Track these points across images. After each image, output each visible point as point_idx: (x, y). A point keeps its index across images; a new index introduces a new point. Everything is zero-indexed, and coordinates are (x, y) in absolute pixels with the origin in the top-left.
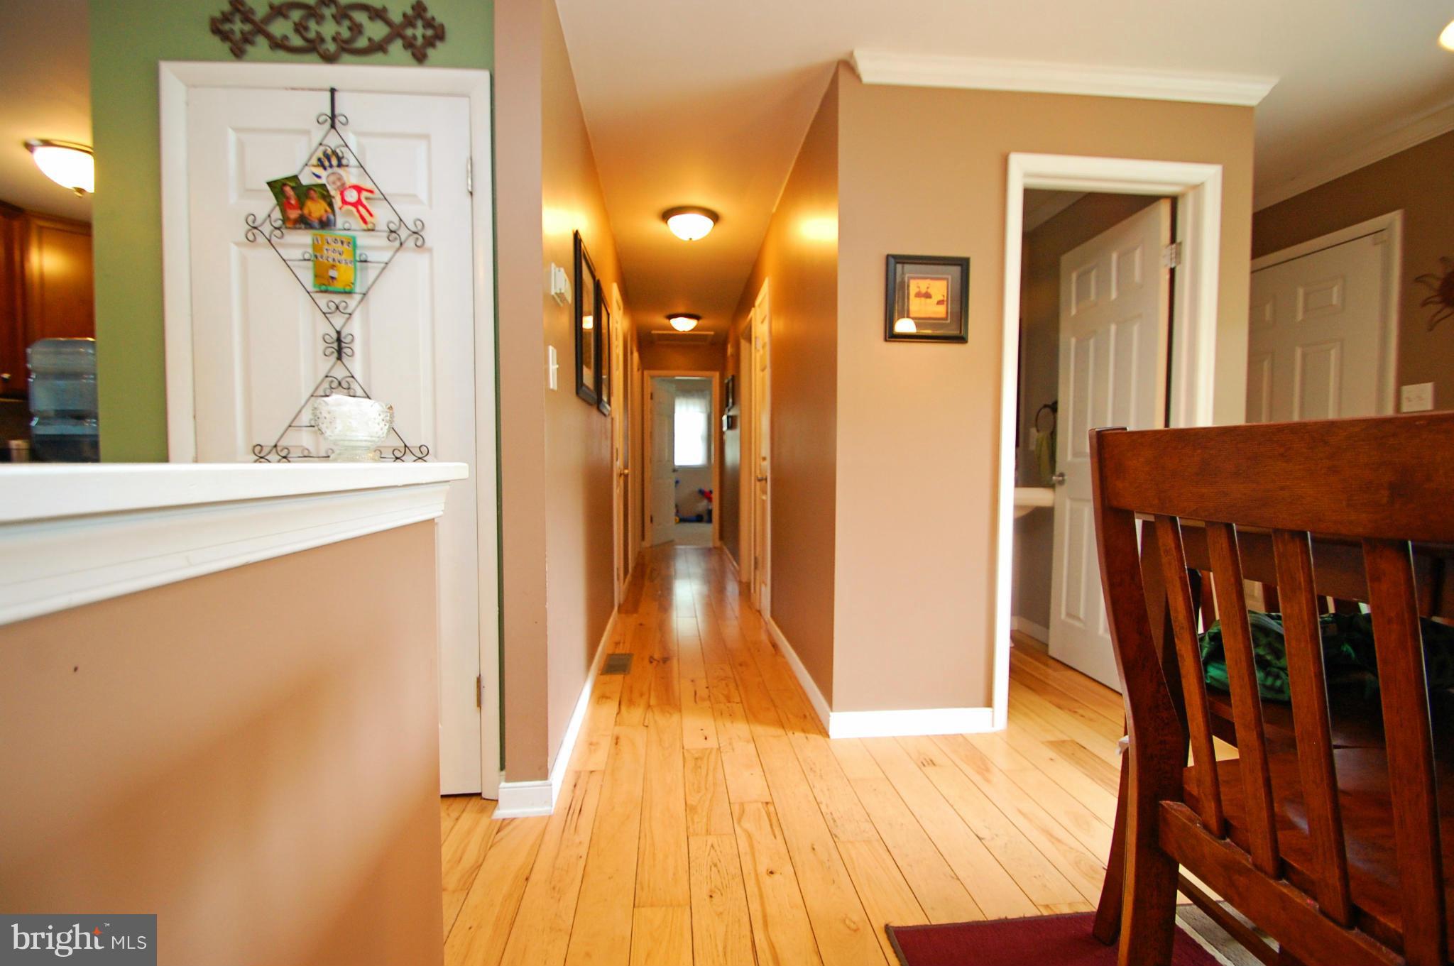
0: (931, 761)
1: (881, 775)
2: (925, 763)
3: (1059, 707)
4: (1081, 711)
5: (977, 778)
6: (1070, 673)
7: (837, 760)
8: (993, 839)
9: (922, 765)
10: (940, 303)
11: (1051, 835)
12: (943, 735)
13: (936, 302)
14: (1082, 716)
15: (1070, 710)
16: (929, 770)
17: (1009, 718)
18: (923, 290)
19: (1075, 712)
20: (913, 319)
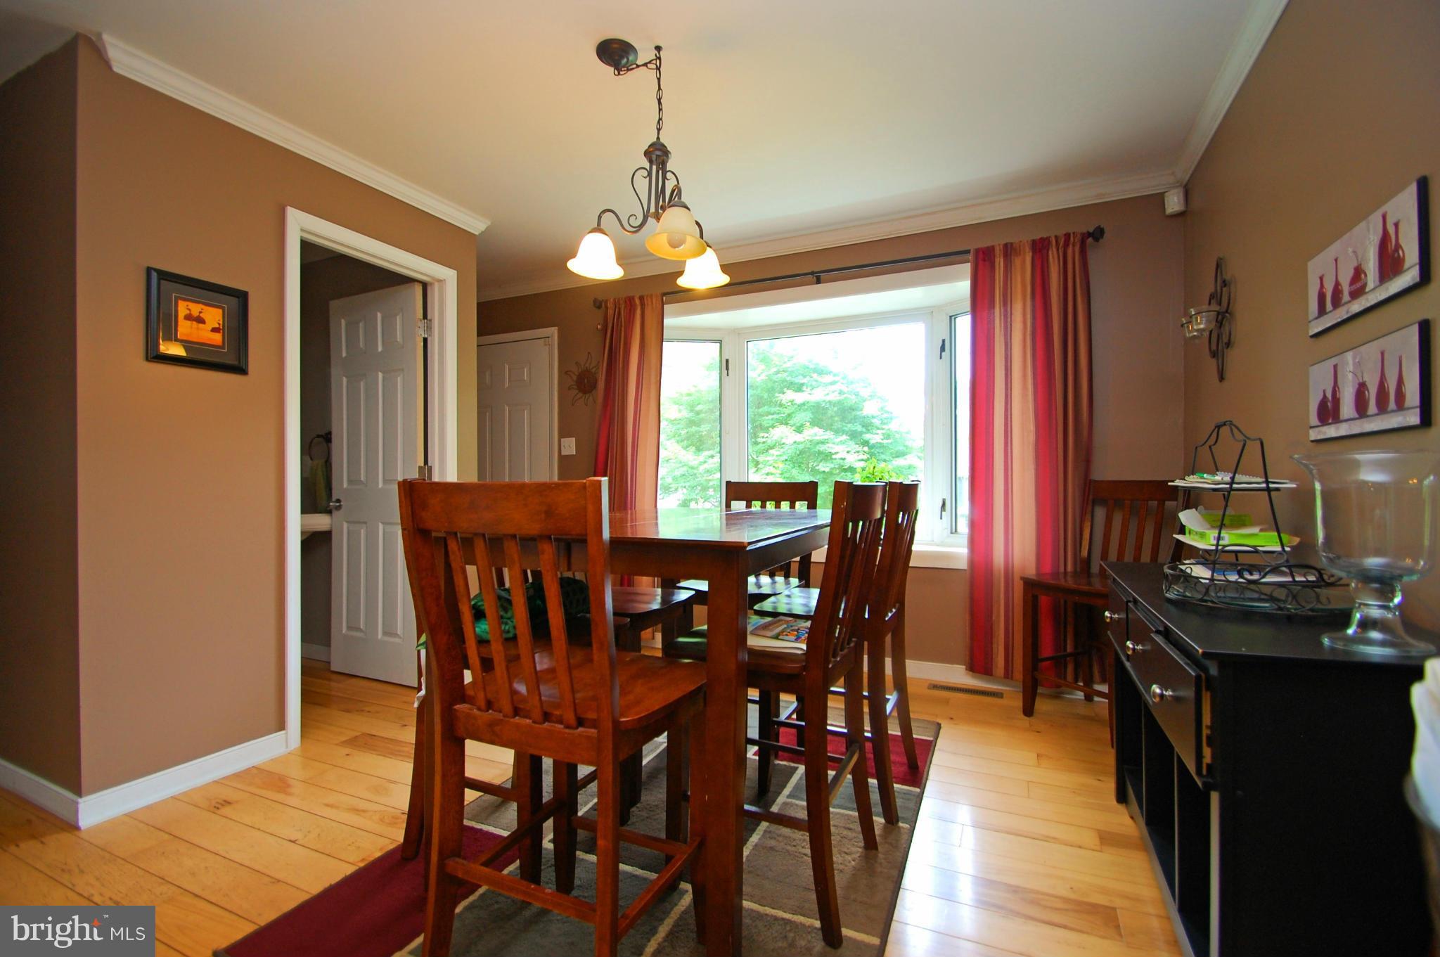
0: (225, 801)
1: (166, 836)
2: (217, 805)
3: (348, 711)
4: (367, 709)
5: (280, 797)
6: (354, 681)
7: (99, 847)
8: (305, 836)
9: (215, 809)
10: (215, 330)
11: (357, 810)
12: (234, 775)
13: (211, 328)
14: (369, 712)
15: (357, 711)
16: (226, 810)
17: (302, 736)
18: (195, 313)
19: (363, 711)
20: (181, 341)
